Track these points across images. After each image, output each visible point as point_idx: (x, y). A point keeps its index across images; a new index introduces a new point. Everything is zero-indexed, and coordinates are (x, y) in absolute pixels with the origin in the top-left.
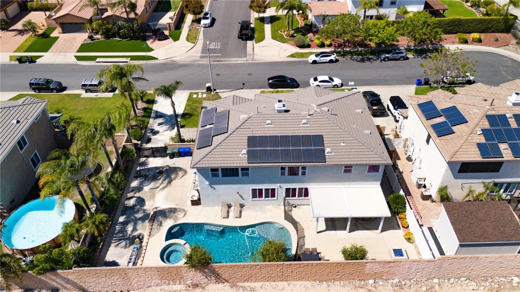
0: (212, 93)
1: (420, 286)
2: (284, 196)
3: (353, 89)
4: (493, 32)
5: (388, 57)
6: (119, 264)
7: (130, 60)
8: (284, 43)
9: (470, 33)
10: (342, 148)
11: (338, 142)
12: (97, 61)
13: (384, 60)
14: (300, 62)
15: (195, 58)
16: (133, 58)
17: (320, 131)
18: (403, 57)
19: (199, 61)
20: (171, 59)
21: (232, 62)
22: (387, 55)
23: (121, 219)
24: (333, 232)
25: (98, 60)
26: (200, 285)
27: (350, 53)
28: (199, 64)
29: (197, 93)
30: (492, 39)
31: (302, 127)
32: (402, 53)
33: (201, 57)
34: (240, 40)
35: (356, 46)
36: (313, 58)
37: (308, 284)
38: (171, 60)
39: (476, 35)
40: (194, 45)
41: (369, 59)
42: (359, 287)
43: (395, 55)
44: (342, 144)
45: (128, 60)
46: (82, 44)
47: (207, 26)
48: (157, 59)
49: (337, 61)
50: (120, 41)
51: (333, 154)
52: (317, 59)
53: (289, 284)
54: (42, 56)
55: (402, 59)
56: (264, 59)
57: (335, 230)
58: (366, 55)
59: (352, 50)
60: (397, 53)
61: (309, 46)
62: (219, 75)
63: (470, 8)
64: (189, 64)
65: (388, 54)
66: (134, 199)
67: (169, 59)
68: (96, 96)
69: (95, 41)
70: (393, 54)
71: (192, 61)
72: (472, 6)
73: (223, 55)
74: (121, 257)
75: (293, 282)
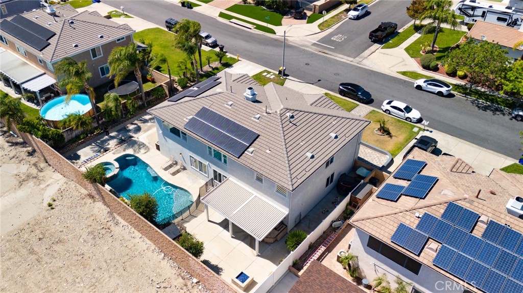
0: (281, 78)
3: (427, 130)
6: (80, 159)
7: (254, 28)
8: (412, 57)
12: (231, 21)
15: (306, 43)
19: (308, 47)
20: (287, 38)
21: (336, 58)
23: (112, 134)
25: (233, 20)
27: (481, 95)
29: (269, 73)
31: (251, 120)
33: (314, 44)
36: (421, 82)
40: (320, 31)
41: (496, 110)
42: (182, 277)
44: (268, 151)
45: (252, 28)
46: (236, 5)
47: (353, 17)
48: (275, 33)
49: (450, 96)
50: (265, 9)
54: (200, 5)
56: (371, 66)
58: (498, 104)
59: (488, 93)
61: (435, 70)
62: (309, 64)
64: (295, 46)
66: (136, 126)
69: (246, 4)
73: (335, 48)
74: (85, 156)
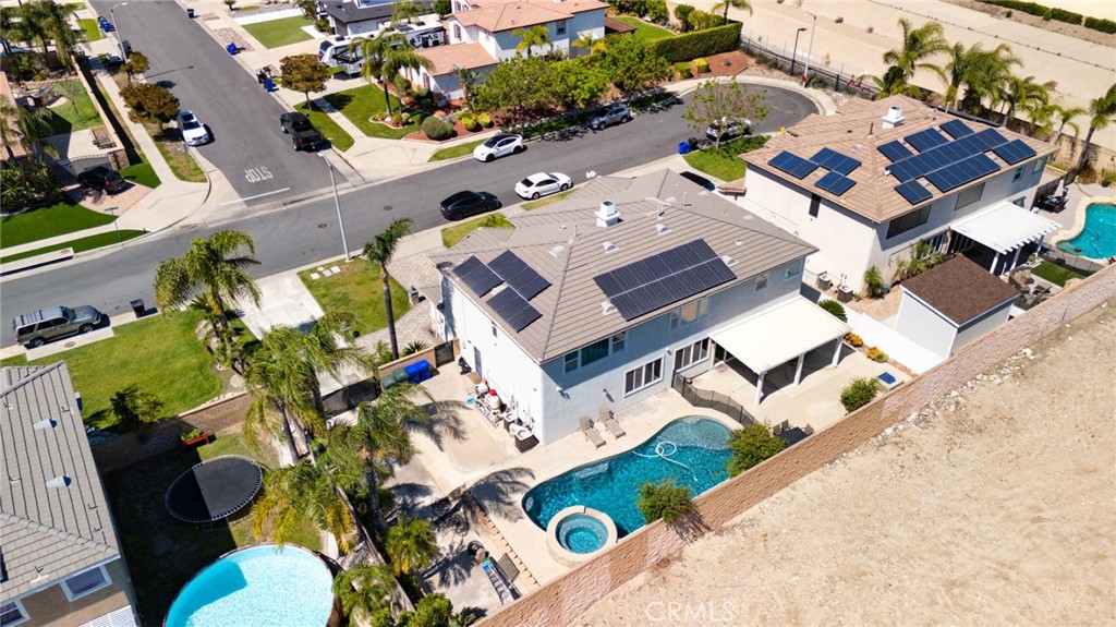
0: (347, 261)
1: (943, 408)
2: (673, 368)
4: (718, 52)
5: (604, 122)
6: (483, 608)
7: (74, 252)
8: (399, 138)
9: (690, 60)
10: (741, 249)
11: (730, 242)
13: (599, 128)
14: (460, 164)
15: (236, 209)
16: (80, 246)
17: (692, 234)
18: (625, 116)
19: (250, 212)
20: (181, 224)
22: (602, 119)
24: (777, 393)
26: (670, 558)
27: (533, 130)
28: (259, 218)
29: (315, 270)
30: (722, 64)
31: (663, 237)
32: (623, 110)
33: (249, 203)
34: (303, 153)
35: (533, 117)
36: (482, 152)
37: (817, 473)
38: (182, 227)
39: (701, 62)
40: (207, 184)
41: (574, 133)
42: (881, 446)
43: (614, 116)
44: (739, 244)
45: (70, 254)
47: (203, 140)
48: (145, 232)
50: (9, 217)
51: (737, 262)
52: (493, 150)
53: (794, 488)
55: (624, 121)
57: (777, 389)
58: (563, 128)
59: (533, 125)
60: (617, 112)
61: (454, 134)
62: (325, 225)
63: (652, 24)
65: (603, 116)
67: (177, 226)
68: (67, 345)
70: (611, 114)
71: (235, 216)
72: (653, 21)
73: (292, 187)
74: (474, 596)
75: (796, 483)
